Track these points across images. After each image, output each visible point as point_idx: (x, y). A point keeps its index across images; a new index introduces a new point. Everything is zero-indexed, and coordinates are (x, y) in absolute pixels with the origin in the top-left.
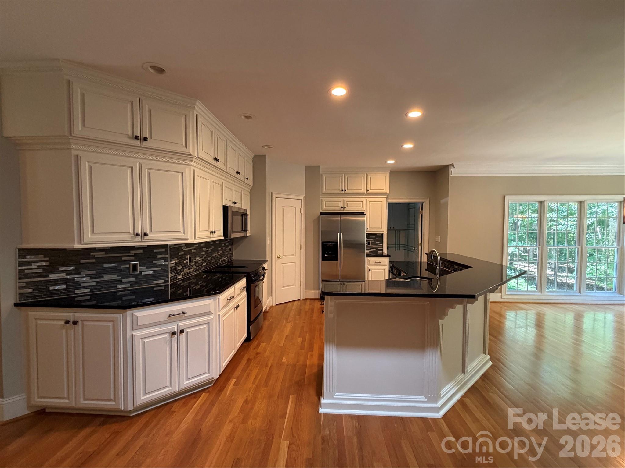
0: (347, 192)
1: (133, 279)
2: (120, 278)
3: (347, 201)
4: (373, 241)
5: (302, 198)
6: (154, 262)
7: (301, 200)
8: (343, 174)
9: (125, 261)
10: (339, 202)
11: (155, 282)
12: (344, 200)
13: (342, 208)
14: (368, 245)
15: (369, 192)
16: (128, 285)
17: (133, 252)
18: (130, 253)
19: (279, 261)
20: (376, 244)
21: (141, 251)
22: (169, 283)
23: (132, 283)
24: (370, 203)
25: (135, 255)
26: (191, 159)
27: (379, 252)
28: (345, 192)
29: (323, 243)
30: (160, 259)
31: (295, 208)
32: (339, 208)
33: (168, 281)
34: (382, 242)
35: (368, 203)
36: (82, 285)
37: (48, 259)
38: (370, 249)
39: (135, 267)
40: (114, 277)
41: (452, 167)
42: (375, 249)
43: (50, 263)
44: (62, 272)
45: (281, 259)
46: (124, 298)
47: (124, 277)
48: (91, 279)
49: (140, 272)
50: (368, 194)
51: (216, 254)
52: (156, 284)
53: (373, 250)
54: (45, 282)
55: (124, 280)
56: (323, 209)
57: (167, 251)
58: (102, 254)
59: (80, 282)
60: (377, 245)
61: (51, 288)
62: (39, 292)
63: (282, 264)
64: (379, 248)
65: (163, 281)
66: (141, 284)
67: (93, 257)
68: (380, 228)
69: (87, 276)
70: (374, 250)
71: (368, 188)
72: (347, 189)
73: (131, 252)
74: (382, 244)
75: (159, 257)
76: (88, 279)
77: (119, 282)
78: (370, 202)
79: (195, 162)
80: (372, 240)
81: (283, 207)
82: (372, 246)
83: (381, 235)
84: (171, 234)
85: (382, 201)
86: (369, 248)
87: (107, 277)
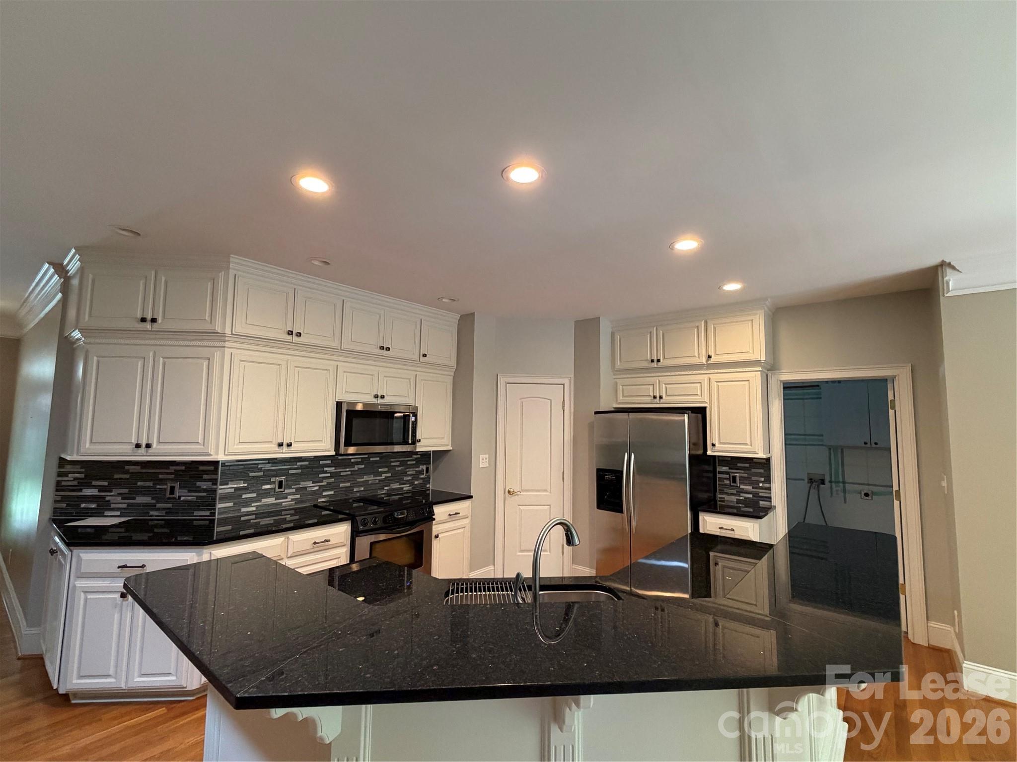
0: (663, 362)
1: (170, 505)
2: (154, 501)
3: (665, 384)
4: (746, 475)
5: (566, 381)
6: (198, 484)
7: (564, 385)
8: (654, 327)
9: (162, 479)
10: (649, 386)
11: (196, 513)
12: (659, 382)
13: (655, 397)
14: (732, 484)
15: (712, 360)
16: (164, 513)
17: (172, 469)
18: (169, 469)
19: (511, 500)
20: (752, 484)
21: (183, 468)
22: (215, 516)
23: (169, 511)
24: (718, 386)
25: (176, 473)
26: (222, 338)
27: (761, 502)
28: (659, 364)
29: (598, 471)
30: (205, 480)
31: (551, 400)
32: (650, 398)
33: (215, 513)
34: (768, 480)
35: (714, 385)
36: (113, 506)
37: (83, 470)
38: (738, 494)
39: (172, 490)
40: (147, 499)
41: (949, 271)
42: (750, 496)
43: (85, 476)
44: (95, 487)
45: (516, 497)
46: (156, 530)
47: (158, 502)
48: (122, 499)
49: (179, 496)
50: (710, 365)
51: (371, 477)
52: (197, 516)
53: (746, 498)
54: (78, 497)
55: (158, 506)
56: (619, 401)
57: (216, 469)
58: (137, 469)
59: (111, 502)
60: (755, 484)
61: (83, 505)
62: (71, 509)
63: (519, 505)
64: (760, 494)
65: (208, 513)
66: (177, 513)
67: (127, 472)
68: (746, 444)
69: (119, 494)
70: (749, 498)
71: (711, 353)
72: (664, 357)
73: (171, 467)
74: (770, 484)
75: (205, 477)
76: (119, 499)
77: (152, 507)
78: (719, 384)
79: (229, 341)
80: (743, 472)
81: (522, 400)
82: (742, 487)
83: (764, 461)
84: (184, 447)
85: (748, 380)
86: (735, 492)
87: (140, 499)
